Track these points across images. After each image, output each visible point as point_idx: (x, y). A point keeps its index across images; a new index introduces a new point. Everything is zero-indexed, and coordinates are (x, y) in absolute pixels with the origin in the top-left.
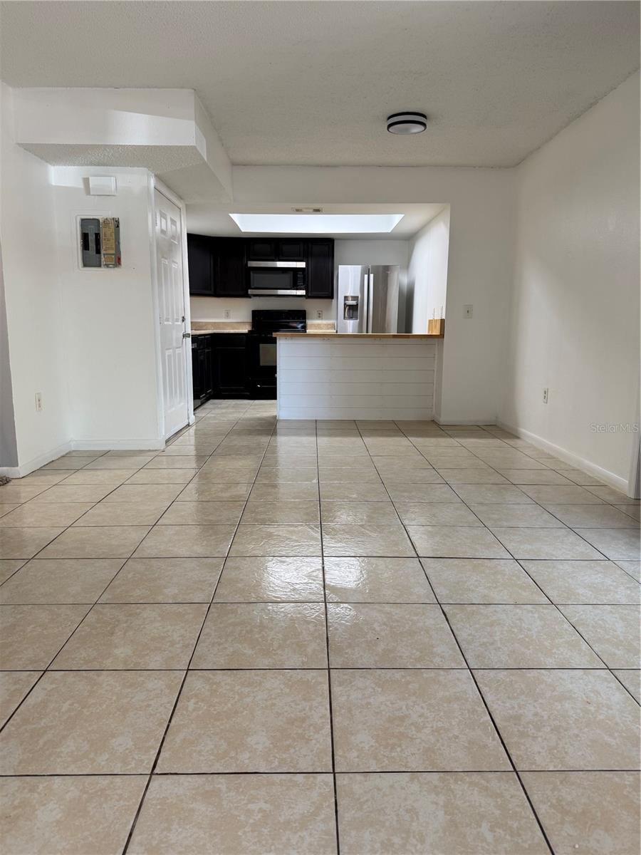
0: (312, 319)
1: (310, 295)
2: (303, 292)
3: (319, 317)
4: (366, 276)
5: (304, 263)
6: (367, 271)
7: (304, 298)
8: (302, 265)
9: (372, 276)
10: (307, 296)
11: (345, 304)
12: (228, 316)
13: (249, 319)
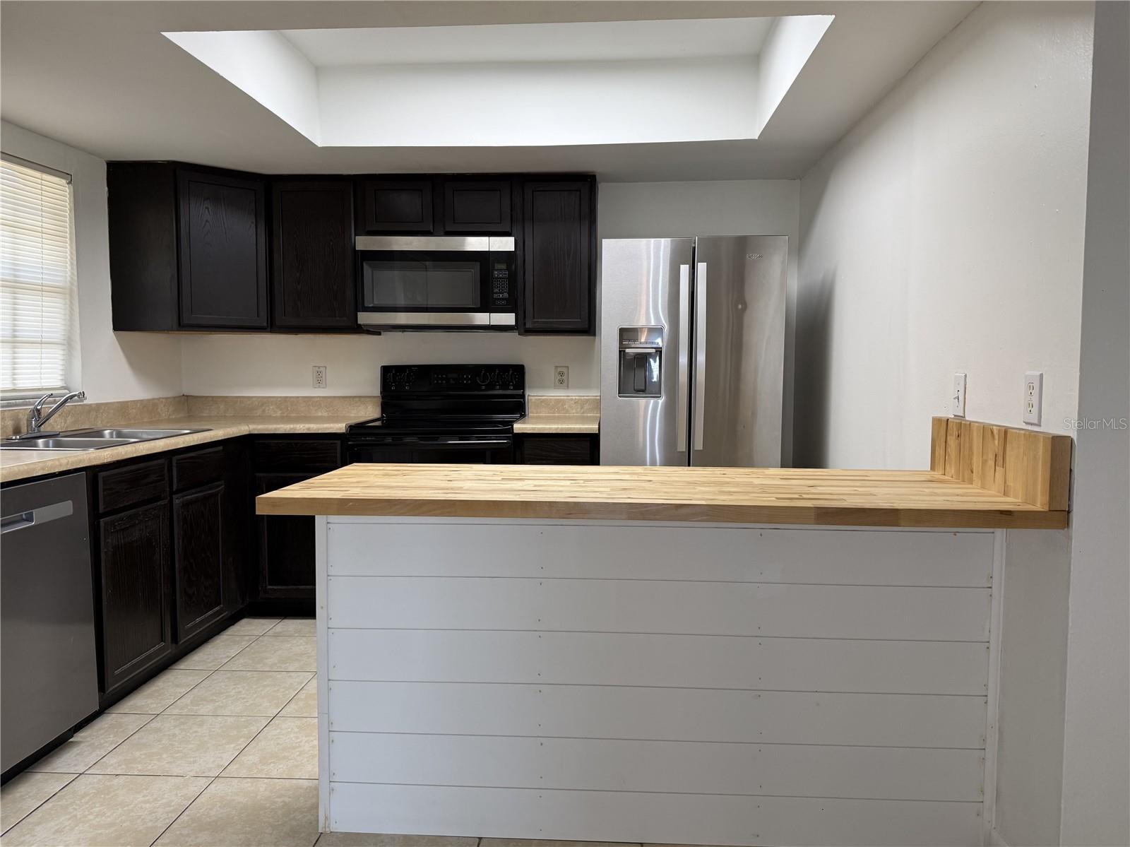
0: (543, 386)
1: (529, 325)
2: (508, 319)
3: (561, 382)
4: (685, 269)
5: (511, 239)
6: (687, 255)
7: (515, 335)
8: (505, 244)
9: (702, 268)
10: (522, 328)
11: (622, 353)
12: (319, 380)
13: (376, 390)
